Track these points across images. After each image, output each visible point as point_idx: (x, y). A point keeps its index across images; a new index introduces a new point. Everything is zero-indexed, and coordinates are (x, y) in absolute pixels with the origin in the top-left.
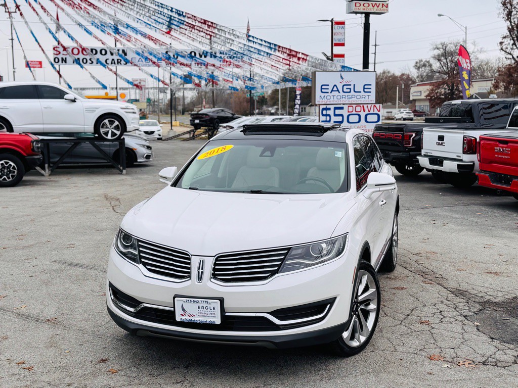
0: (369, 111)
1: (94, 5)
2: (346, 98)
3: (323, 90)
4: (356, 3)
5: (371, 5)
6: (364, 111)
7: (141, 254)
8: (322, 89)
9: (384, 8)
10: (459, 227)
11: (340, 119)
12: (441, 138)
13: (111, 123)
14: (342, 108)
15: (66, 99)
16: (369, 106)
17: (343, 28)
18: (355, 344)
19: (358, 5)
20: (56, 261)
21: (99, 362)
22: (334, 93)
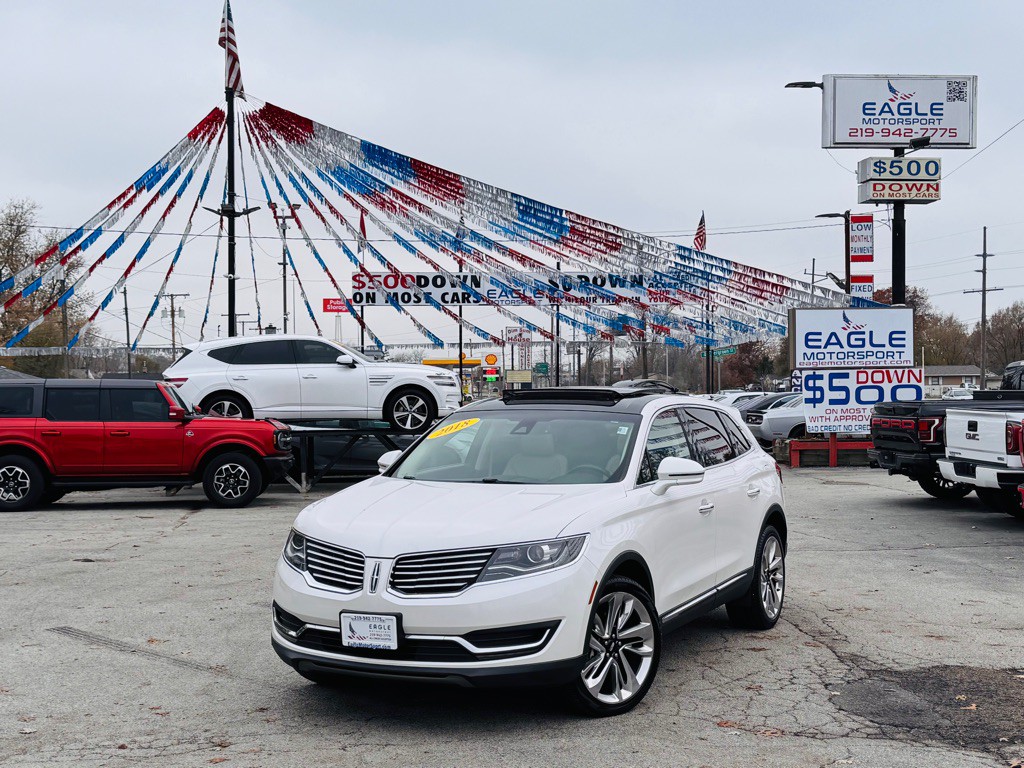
0: (900, 381)
1: (416, 202)
2: (856, 356)
3: (810, 343)
4: (875, 185)
5: (904, 187)
6: (890, 381)
7: (309, 558)
8: (807, 340)
9: (931, 190)
10: (953, 577)
11: (842, 395)
12: (973, 426)
13: (412, 402)
14: (846, 376)
15: (339, 363)
16: (900, 371)
17: (871, 228)
18: (611, 699)
19: (879, 187)
20: (256, 604)
21: (257, 711)
22: (830, 348)
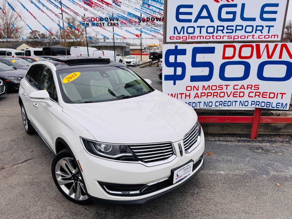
2: (225, 31)
3: (181, 17)
6: (259, 56)
8: (178, 13)
11: (204, 71)
16: (271, 45)
22: (201, 22)
